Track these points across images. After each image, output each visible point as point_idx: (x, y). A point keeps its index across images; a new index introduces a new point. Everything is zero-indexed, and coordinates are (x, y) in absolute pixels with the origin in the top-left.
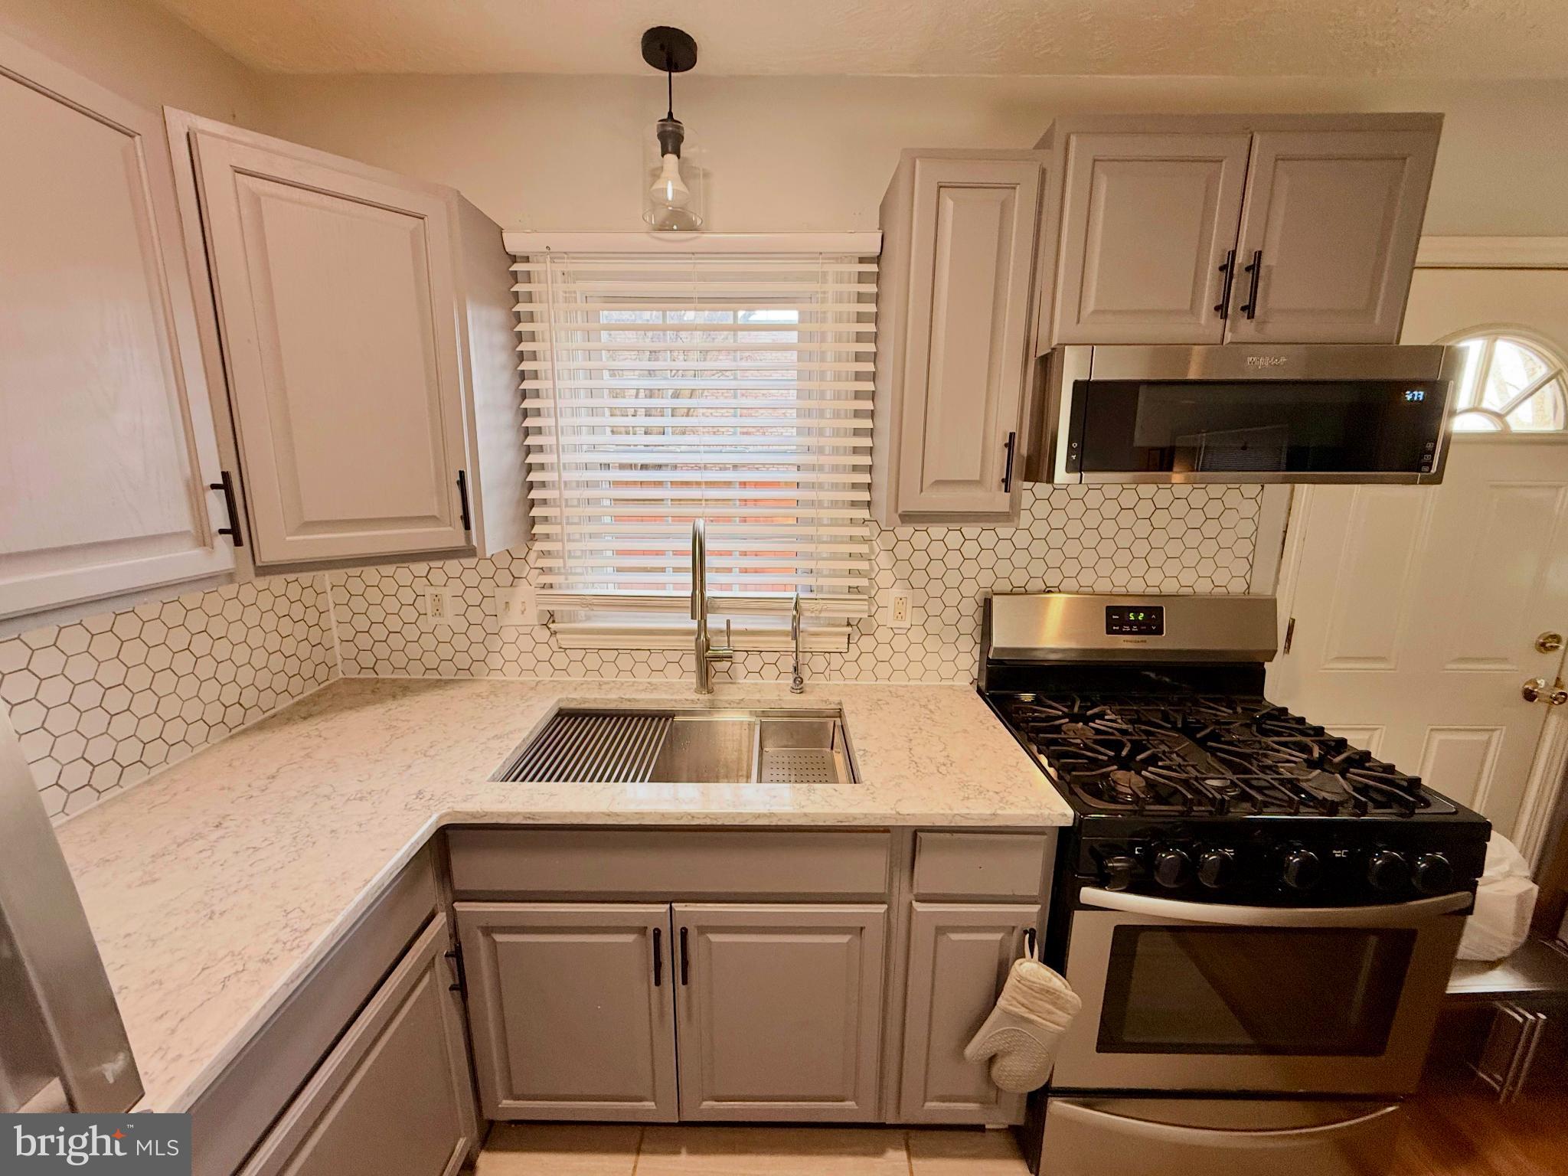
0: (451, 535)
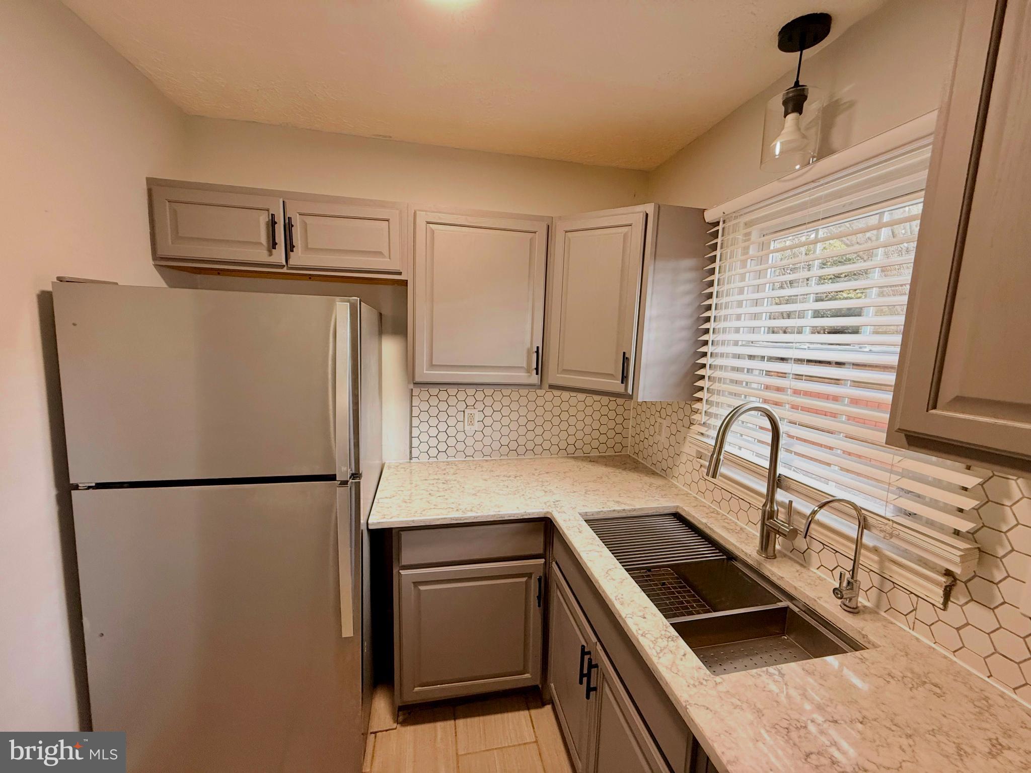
0: (616, 385)
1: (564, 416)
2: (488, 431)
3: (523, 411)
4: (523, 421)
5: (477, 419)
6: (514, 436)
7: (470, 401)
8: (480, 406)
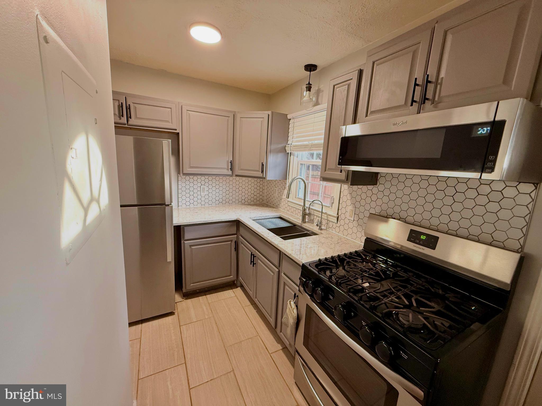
0: (260, 174)
1: (240, 189)
2: (210, 195)
3: (224, 187)
4: (224, 191)
5: (206, 190)
6: (221, 197)
7: (203, 183)
8: (207, 185)
